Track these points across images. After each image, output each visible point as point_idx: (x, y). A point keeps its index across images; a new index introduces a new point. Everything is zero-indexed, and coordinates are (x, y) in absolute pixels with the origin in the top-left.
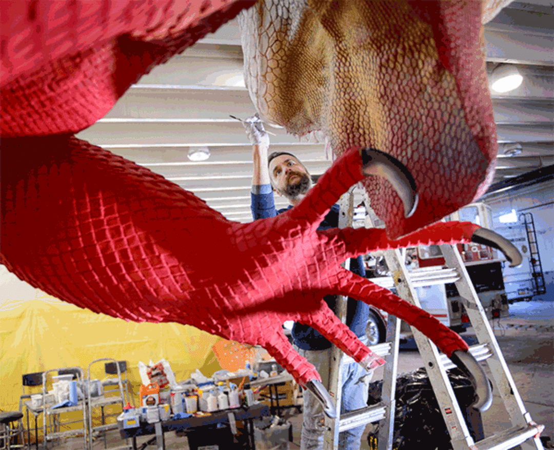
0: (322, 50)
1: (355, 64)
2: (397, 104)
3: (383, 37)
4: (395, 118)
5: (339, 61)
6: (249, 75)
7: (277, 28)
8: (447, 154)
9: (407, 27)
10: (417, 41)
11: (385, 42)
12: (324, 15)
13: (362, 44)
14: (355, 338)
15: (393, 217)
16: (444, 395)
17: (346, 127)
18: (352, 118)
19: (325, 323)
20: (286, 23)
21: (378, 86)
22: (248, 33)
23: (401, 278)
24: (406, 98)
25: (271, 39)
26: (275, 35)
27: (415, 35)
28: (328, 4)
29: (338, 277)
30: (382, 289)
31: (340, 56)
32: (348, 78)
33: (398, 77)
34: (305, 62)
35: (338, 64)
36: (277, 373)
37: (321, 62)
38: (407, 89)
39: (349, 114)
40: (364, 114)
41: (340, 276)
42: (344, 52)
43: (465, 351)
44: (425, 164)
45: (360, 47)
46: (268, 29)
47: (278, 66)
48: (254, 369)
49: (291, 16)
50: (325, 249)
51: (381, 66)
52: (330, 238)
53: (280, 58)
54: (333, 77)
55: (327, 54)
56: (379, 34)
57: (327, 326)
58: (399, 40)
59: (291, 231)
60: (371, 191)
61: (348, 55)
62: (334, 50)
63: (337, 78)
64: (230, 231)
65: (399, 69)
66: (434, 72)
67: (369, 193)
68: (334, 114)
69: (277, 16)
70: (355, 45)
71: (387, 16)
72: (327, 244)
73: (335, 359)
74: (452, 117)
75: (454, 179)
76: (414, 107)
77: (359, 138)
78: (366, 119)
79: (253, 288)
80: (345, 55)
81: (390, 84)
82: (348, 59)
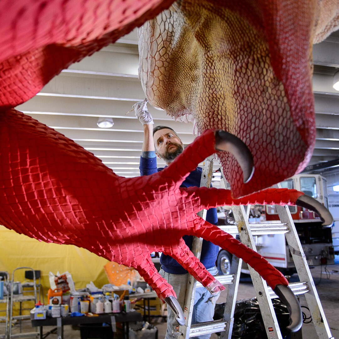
0: (195, 56)
1: (218, 68)
2: (246, 100)
3: (239, 50)
4: (243, 109)
5: (207, 65)
6: (142, 71)
7: (164, 38)
8: (279, 139)
9: (256, 44)
10: (263, 54)
11: (240, 54)
12: (198, 32)
13: (224, 54)
14: (204, 269)
15: (236, 182)
16: (268, 317)
17: (209, 113)
18: (213, 107)
19: (182, 255)
20: (171, 35)
21: (233, 86)
22: (143, 41)
23: (243, 227)
24: (253, 96)
25: (159, 46)
26: (162, 43)
27: (262, 50)
28: (201, 24)
29: (194, 223)
30: (227, 234)
31: (208, 62)
32: (213, 78)
33: (248, 80)
34: (183, 64)
35: (205, 67)
36: (150, 291)
37: (194, 65)
38: (254, 89)
39: (211, 104)
40: (223, 105)
41: (195, 222)
42: (211, 59)
43: (286, 286)
44: (262, 144)
45: (222, 56)
46: (157, 38)
47: (163, 66)
48: (133, 286)
49: (174, 30)
50: (185, 201)
51: (236, 71)
52: (190, 194)
53: (165, 60)
54: (202, 76)
55: (199, 59)
56: (236, 48)
57: (183, 258)
58: (250, 52)
59: (161, 186)
60: (224, 161)
61: (213, 61)
62: (204, 56)
63: (204, 77)
64: (117, 183)
65: (249, 74)
66: (274, 78)
67: (222, 163)
68: (201, 103)
69: (165, 29)
70: (218, 54)
71: (242, 35)
72: (187, 198)
73: (190, 283)
74: (285, 113)
75: (282, 158)
76: (258, 102)
77: (217, 122)
78: (224, 109)
79: (130, 225)
80: (211, 61)
81: (242, 84)
82: (214, 64)
